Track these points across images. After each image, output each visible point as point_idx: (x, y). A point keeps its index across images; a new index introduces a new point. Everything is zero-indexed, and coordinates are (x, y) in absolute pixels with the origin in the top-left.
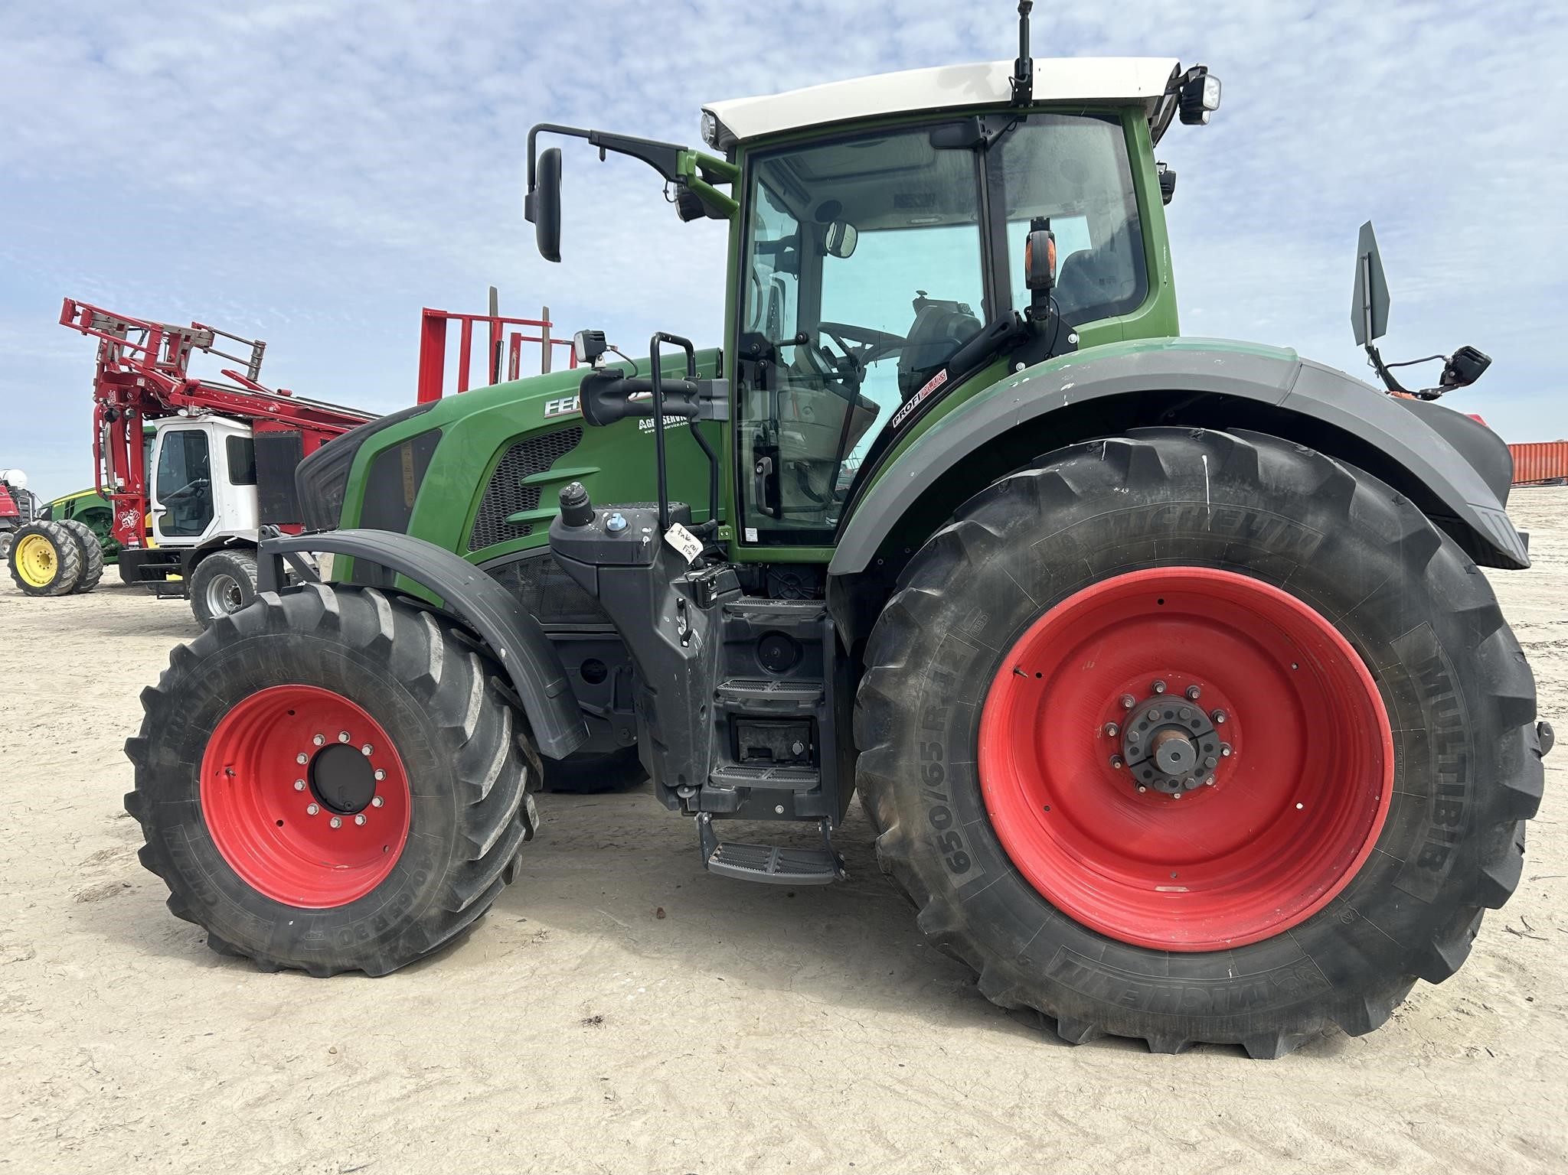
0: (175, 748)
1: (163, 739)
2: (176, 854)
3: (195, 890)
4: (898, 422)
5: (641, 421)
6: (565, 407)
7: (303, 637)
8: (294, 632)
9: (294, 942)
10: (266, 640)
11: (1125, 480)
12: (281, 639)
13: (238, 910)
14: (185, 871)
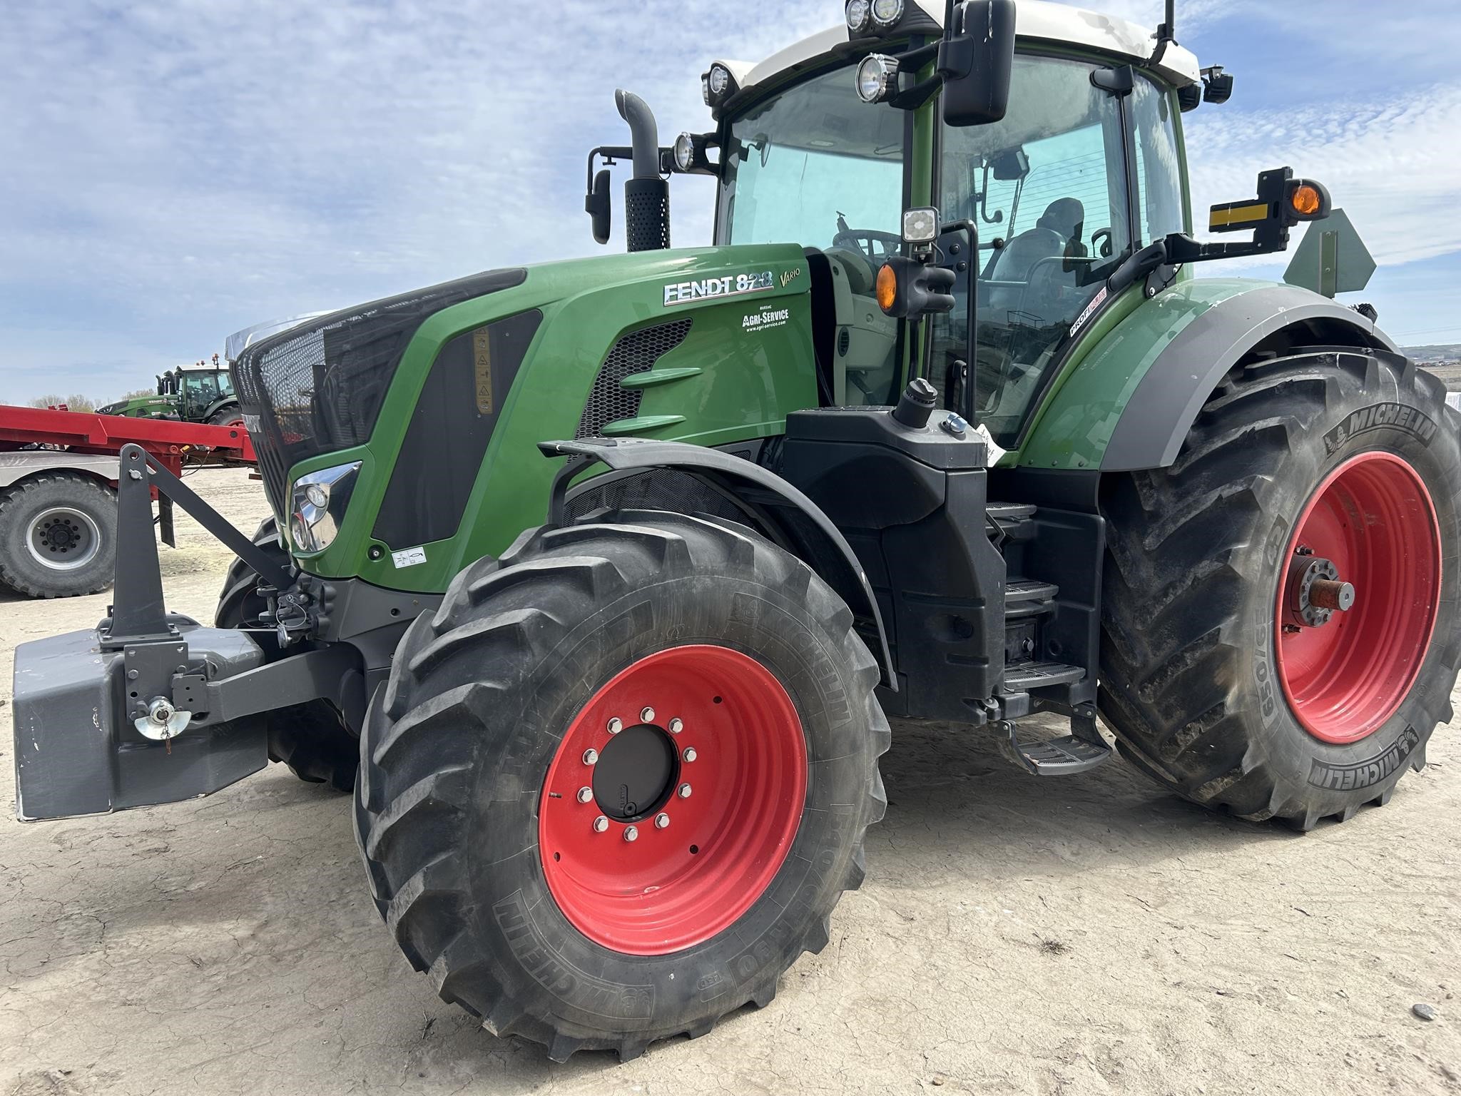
0: (518, 772)
1: (501, 762)
2: (514, 936)
3: (540, 981)
4: (1074, 332)
5: (746, 317)
6: (684, 294)
7: (712, 579)
8: (700, 573)
9: (686, 998)
10: (665, 588)
11: (1363, 384)
12: (684, 584)
13: (602, 986)
14: (526, 955)
